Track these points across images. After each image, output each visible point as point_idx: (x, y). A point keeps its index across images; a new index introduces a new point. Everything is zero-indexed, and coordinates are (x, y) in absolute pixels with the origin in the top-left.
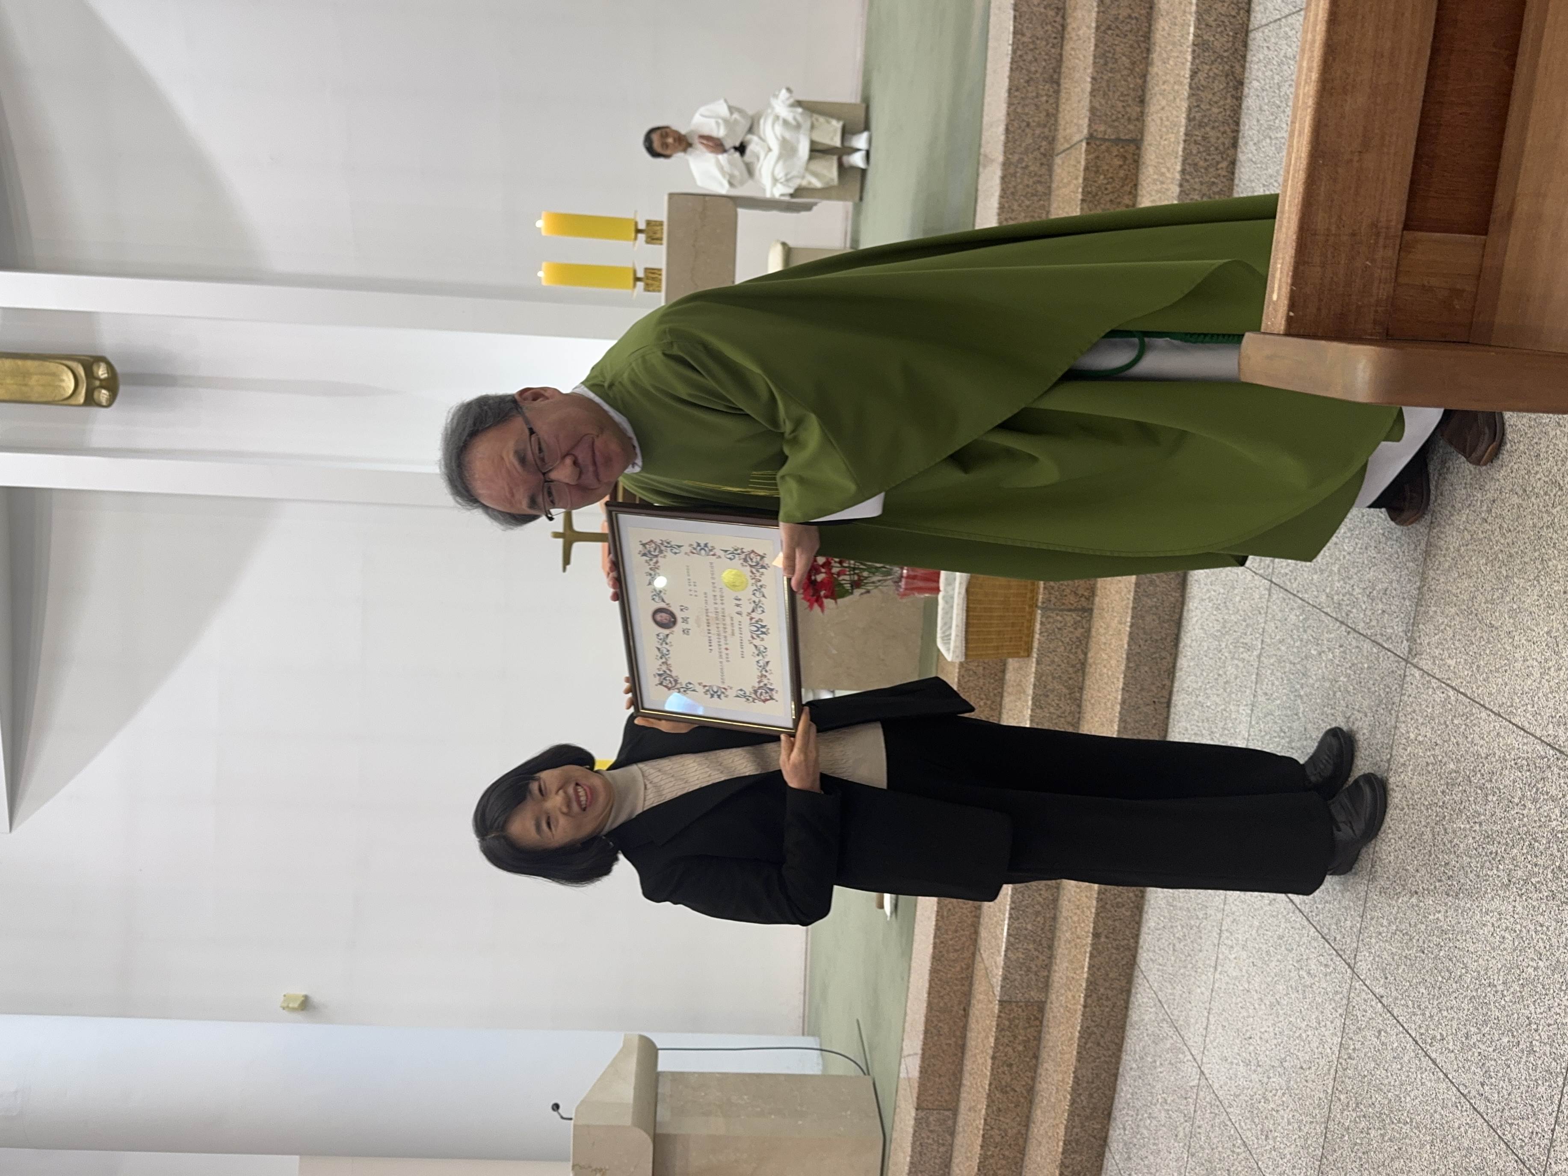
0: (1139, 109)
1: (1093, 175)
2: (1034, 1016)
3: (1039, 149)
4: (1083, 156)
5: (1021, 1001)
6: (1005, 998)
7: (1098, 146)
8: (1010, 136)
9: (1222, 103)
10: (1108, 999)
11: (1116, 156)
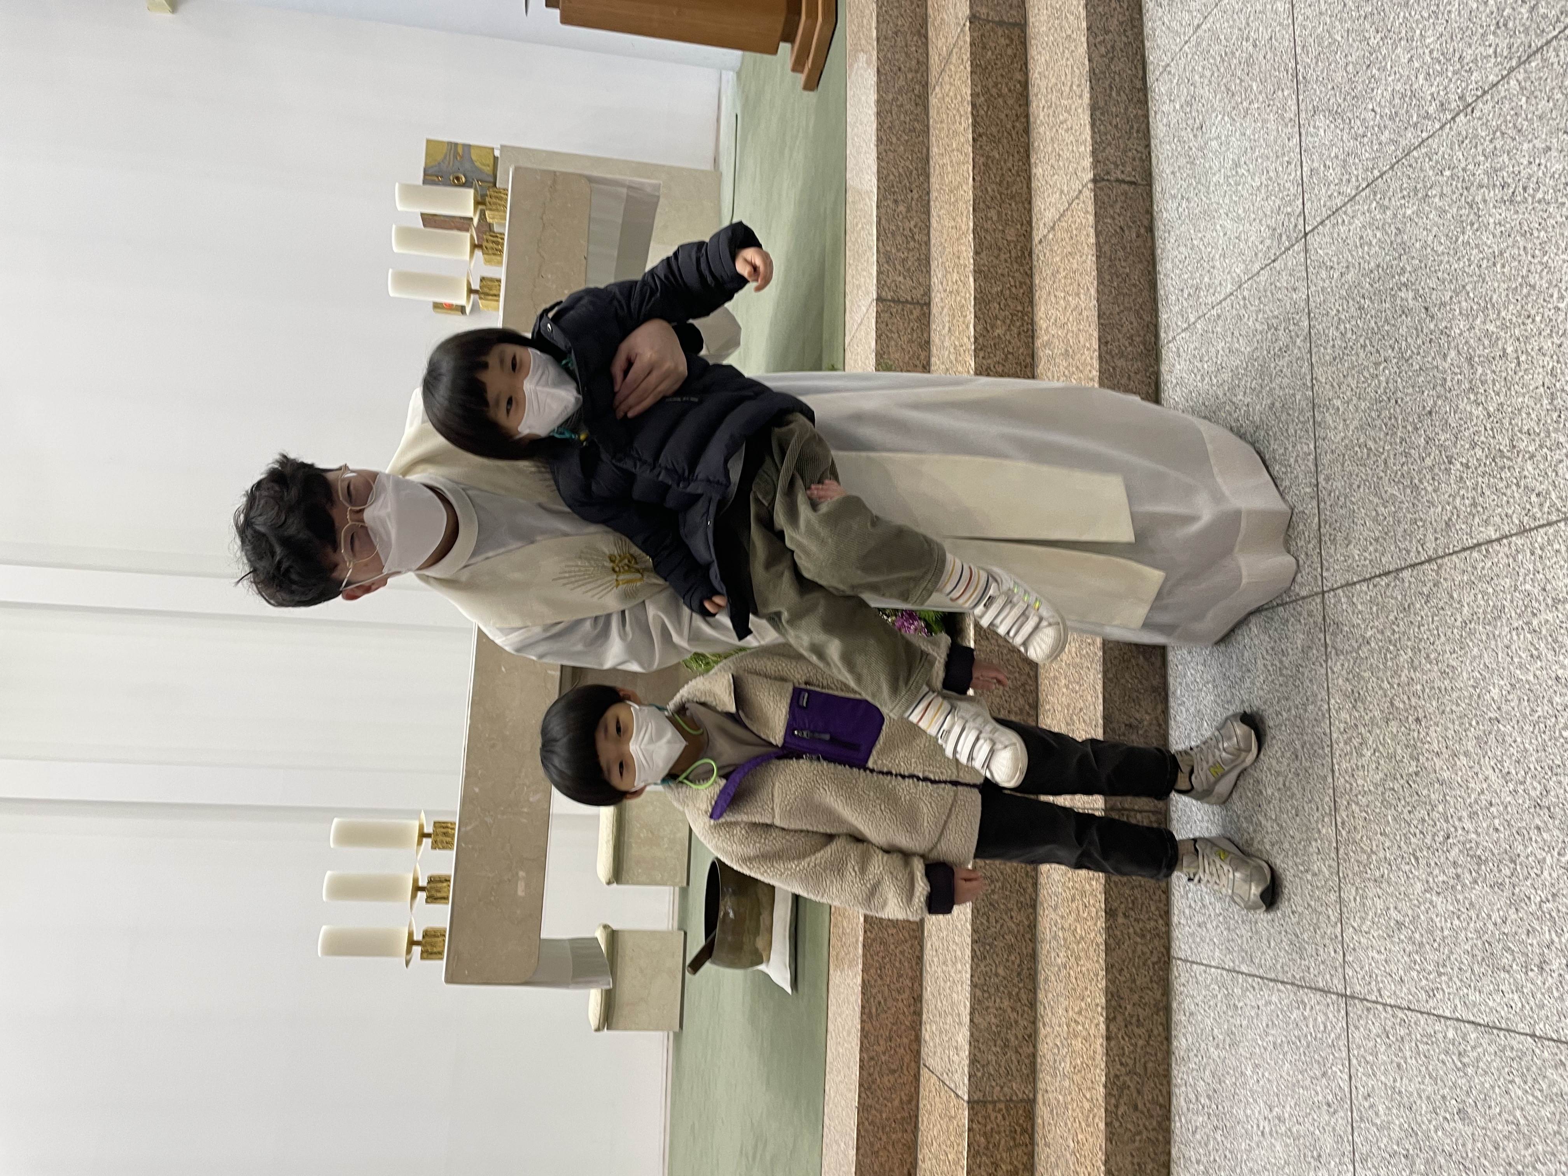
1: (980, 50)
2: (1021, 1126)
4: (968, 34)
5: (999, 1100)
6: (978, 1096)
7: (982, 25)
10: (1139, 1024)
11: (1002, 36)
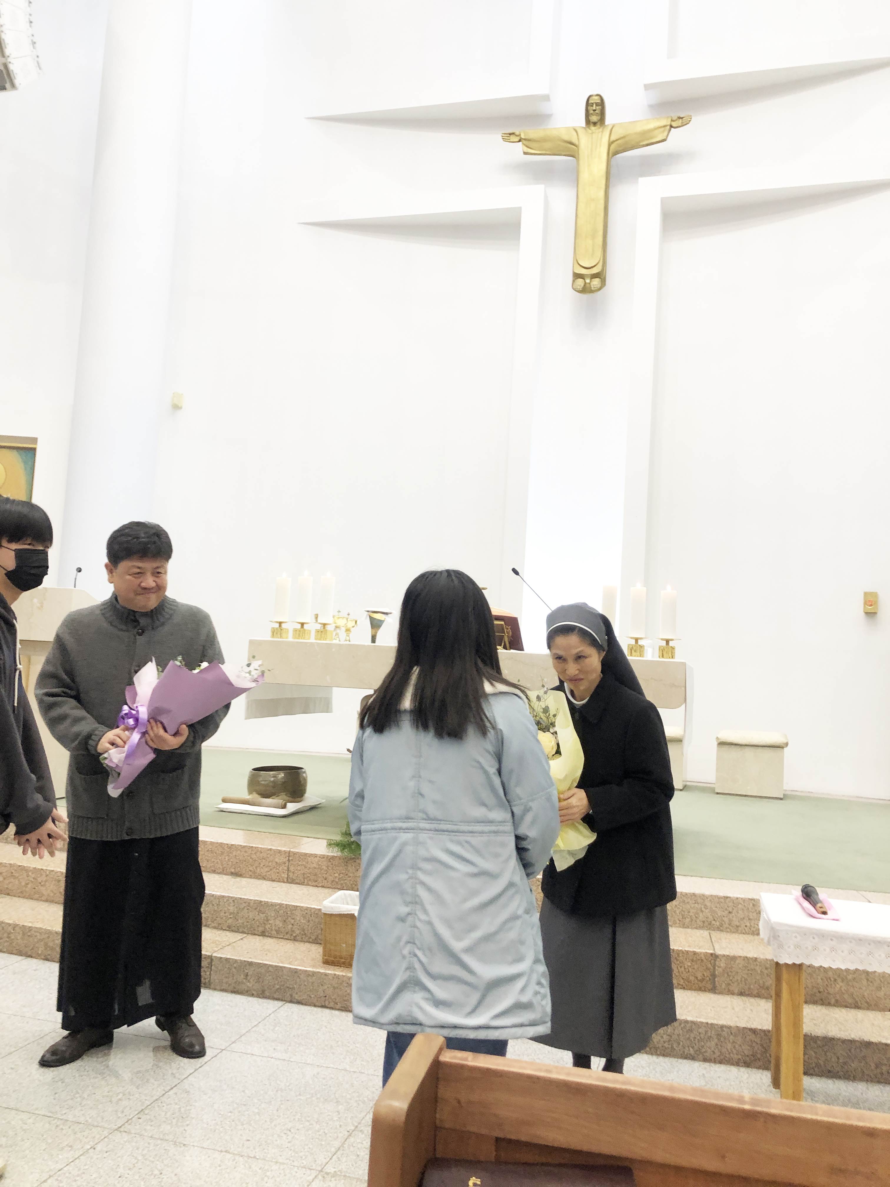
0: (736, 991)
1: (691, 958)
3: (714, 920)
4: (704, 951)
7: (710, 961)
8: (722, 900)
9: (735, 1052)
11: (704, 975)
